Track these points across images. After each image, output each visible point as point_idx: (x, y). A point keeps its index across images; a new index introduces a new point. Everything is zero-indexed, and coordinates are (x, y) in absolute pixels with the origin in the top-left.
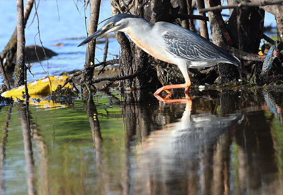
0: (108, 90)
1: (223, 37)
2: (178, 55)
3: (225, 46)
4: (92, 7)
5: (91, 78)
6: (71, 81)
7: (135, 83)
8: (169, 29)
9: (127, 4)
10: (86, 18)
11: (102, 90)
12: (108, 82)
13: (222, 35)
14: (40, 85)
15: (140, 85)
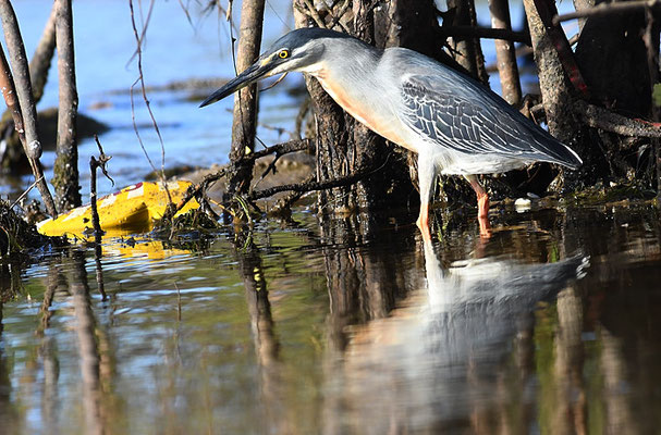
0: (290, 213)
1: (567, 80)
2: (433, 136)
3: (573, 102)
4: (245, 14)
5: (247, 185)
6: (198, 194)
7: (355, 195)
8: (416, 69)
9: (330, 5)
10: (234, 40)
11: (275, 214)
12: (288, 194)
13: (565, 75)
14: (124, 204)
15: (368, 200)
